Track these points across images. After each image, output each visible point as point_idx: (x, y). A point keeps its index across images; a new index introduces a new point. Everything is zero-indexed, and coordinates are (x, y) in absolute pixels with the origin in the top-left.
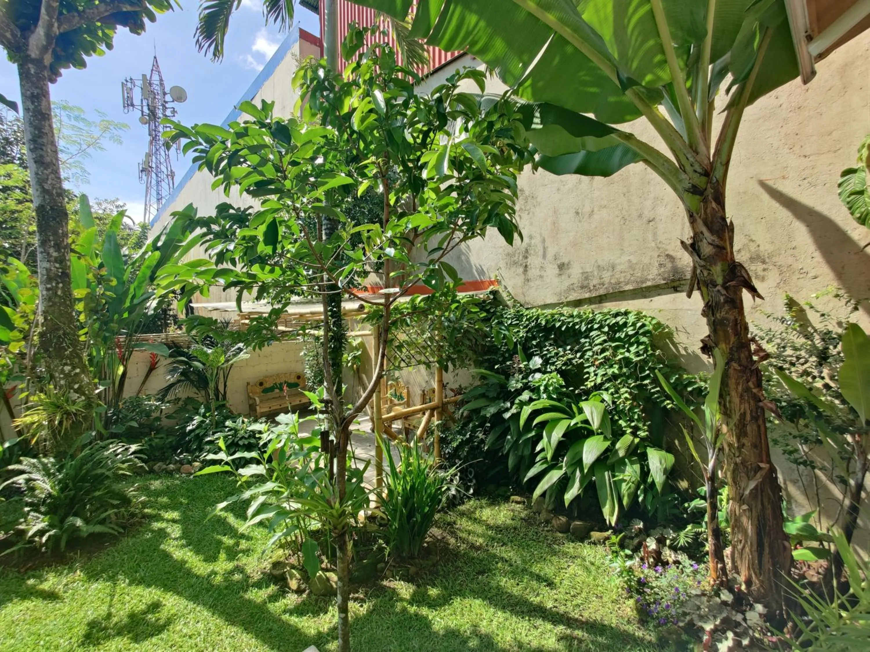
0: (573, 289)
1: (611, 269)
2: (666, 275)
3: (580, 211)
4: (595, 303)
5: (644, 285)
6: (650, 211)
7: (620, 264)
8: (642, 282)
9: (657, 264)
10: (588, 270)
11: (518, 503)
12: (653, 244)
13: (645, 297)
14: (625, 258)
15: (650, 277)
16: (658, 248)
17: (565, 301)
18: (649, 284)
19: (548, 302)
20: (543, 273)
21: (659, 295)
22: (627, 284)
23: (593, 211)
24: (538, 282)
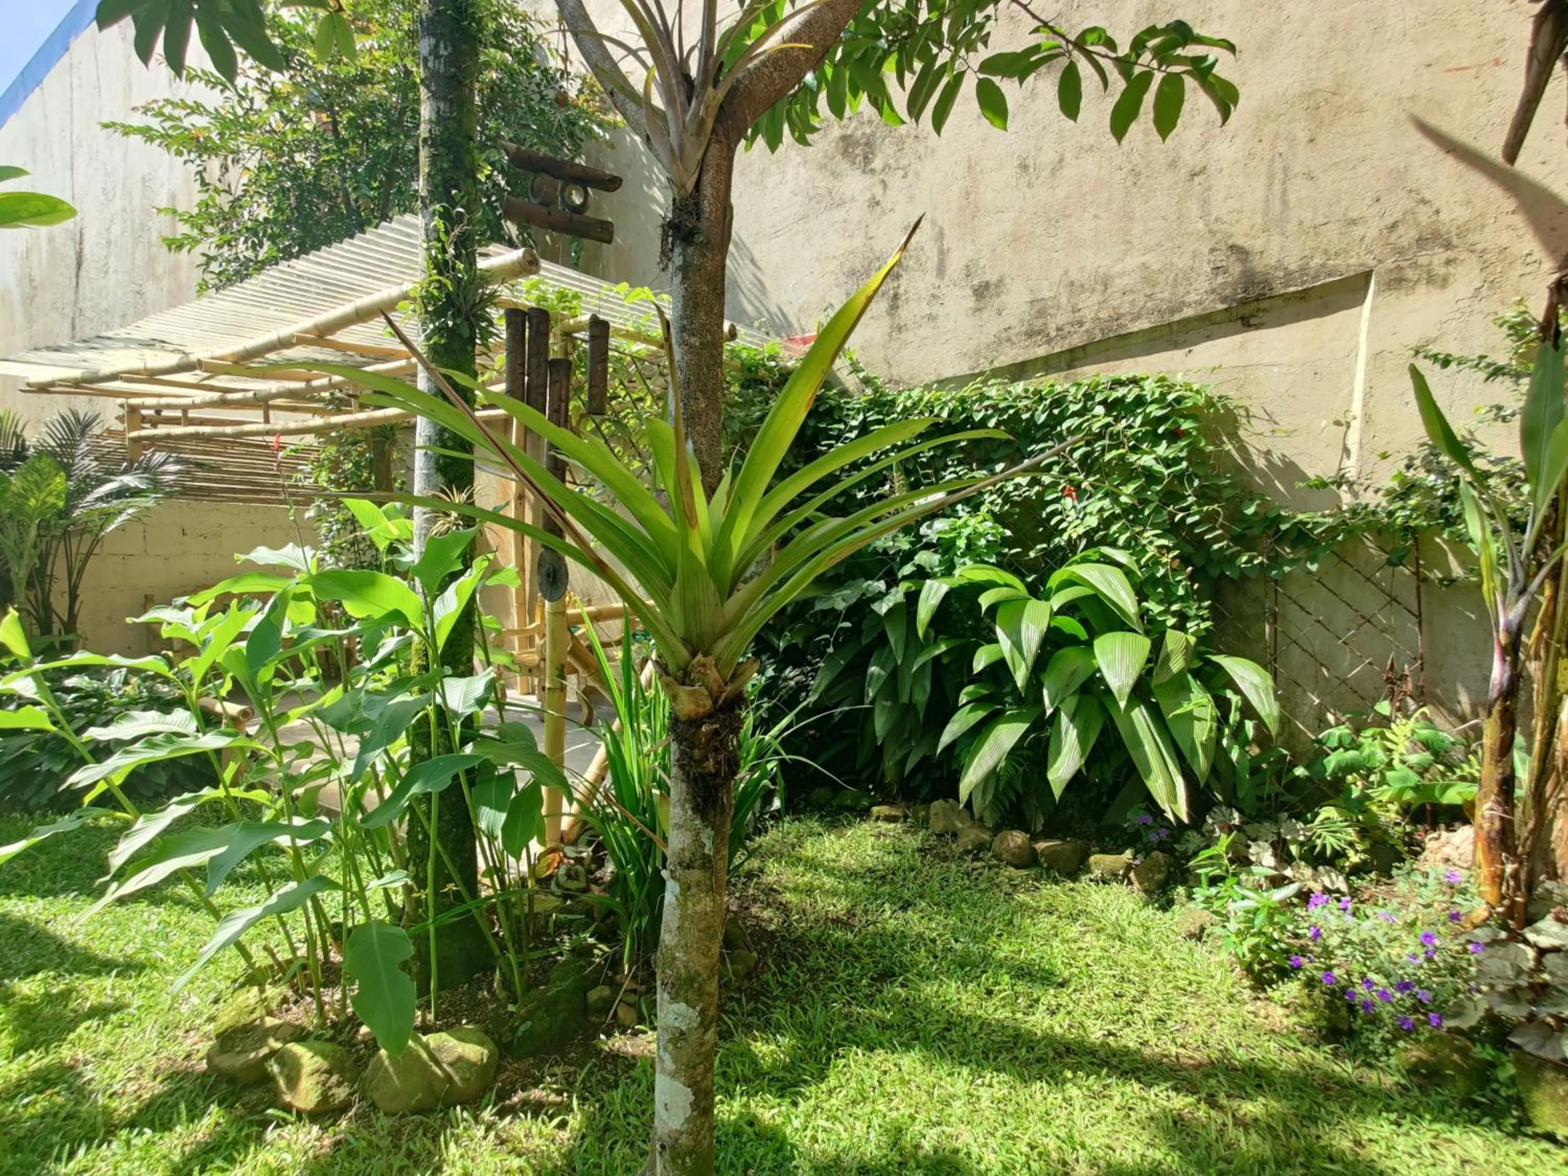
0: (1009, 340)
1: (1099, 287)
2: (1228, 292)
3: (1030, 162)
4: (1058, 369)
5: (1177, 317)
6: (1194, 154)
7: (1121, 275)
8: (1172, 311)
9: (1207, 269)
10: (1046, 294)
11: (890, 819)
12: (1201, 225)
13: (1176, 345)
14: (1134, 261)
15: (1193, 297)
16: (1210, 231)
17: (987, 367)
18: (1188, 312)
19: (948, 373)
20: (936, 309)
21: (1208, 338)
22: (1138, 317)
23: (1061, 160)
24: (925, 331)
